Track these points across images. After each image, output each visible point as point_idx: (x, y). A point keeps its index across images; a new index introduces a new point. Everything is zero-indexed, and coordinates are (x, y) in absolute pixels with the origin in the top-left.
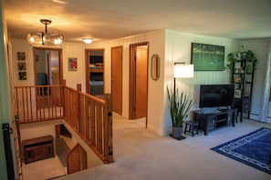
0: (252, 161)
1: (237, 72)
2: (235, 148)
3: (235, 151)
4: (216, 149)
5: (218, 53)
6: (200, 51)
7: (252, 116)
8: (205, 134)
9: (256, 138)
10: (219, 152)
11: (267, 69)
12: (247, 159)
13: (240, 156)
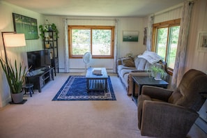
0: (81, 97)
1: (47, 39)
2: (66, 93)
3: (67, 95)
4: (55, 99)
5: (33, 24)
6: (20, 22)
7: (60, 71)
8: (40, 92)
9: (72, 83)
10: (58, 100)
11: (65, 37)
12: (77, 97)
13: (73, 97)
